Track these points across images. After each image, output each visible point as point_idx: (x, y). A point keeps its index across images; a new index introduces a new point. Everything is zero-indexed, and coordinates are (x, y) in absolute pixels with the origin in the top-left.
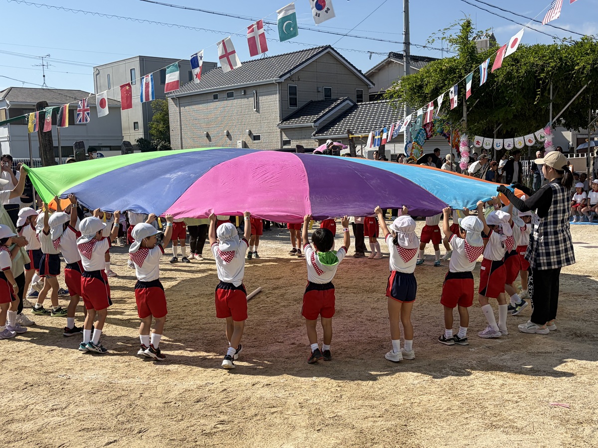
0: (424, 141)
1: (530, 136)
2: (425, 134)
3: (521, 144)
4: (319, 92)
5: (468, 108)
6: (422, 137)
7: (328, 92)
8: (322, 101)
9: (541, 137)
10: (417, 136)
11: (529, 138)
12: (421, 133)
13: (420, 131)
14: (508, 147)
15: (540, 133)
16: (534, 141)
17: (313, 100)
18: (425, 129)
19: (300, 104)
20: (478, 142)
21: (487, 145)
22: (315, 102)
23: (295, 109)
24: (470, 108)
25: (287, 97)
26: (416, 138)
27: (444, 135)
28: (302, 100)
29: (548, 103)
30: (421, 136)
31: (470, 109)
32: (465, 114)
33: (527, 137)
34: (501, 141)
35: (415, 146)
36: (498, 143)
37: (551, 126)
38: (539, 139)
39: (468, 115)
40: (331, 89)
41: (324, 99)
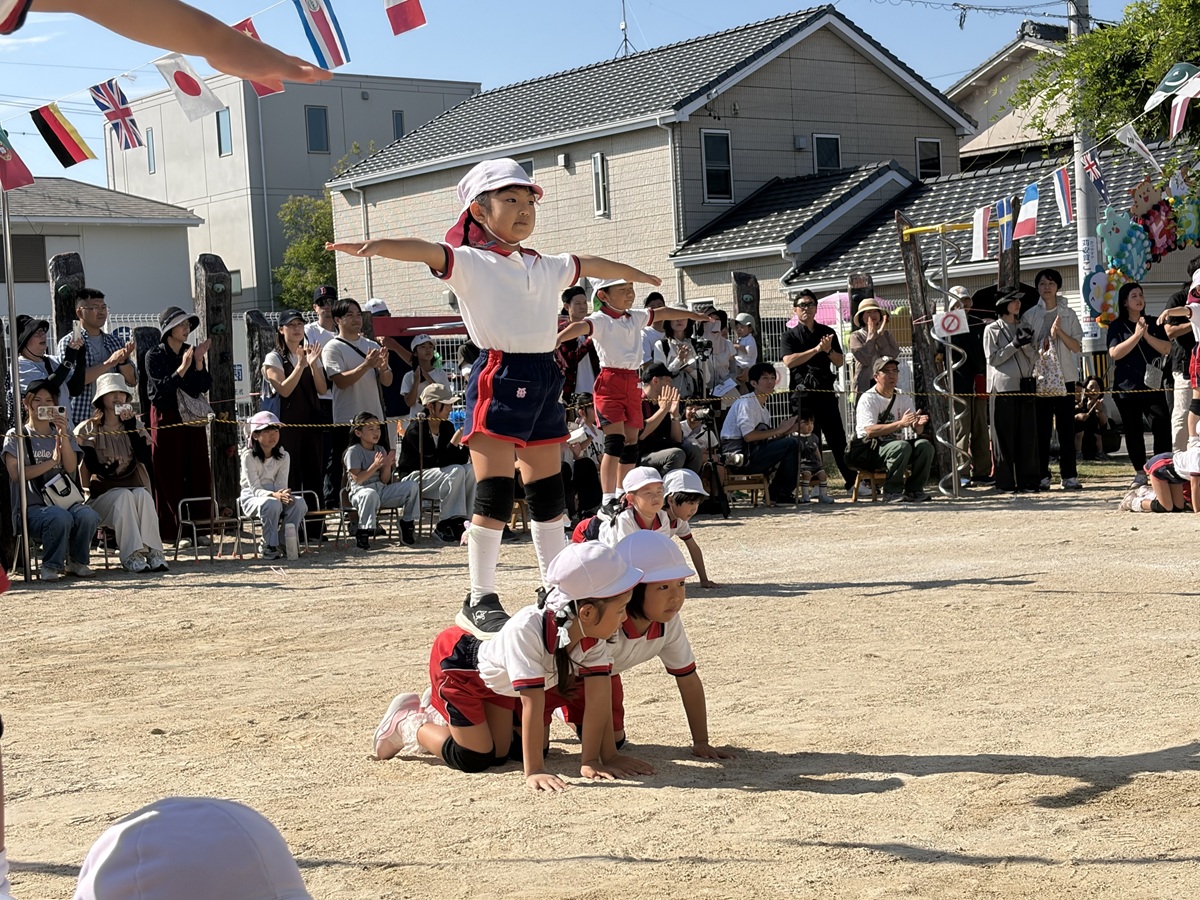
0: (1145, 266)
4: (800, 150)
7: (828, 149)
8: (811, 177)
10: (1123, 249)
17: (783, 177)
18: (1147, 229)
19: (741, 189)
22: (788, 181)
23: (724, 204)
25: (701, 167)
28: (748, 174)
30: (1134, 251)
40: (837, 139)
41: (816, 172)
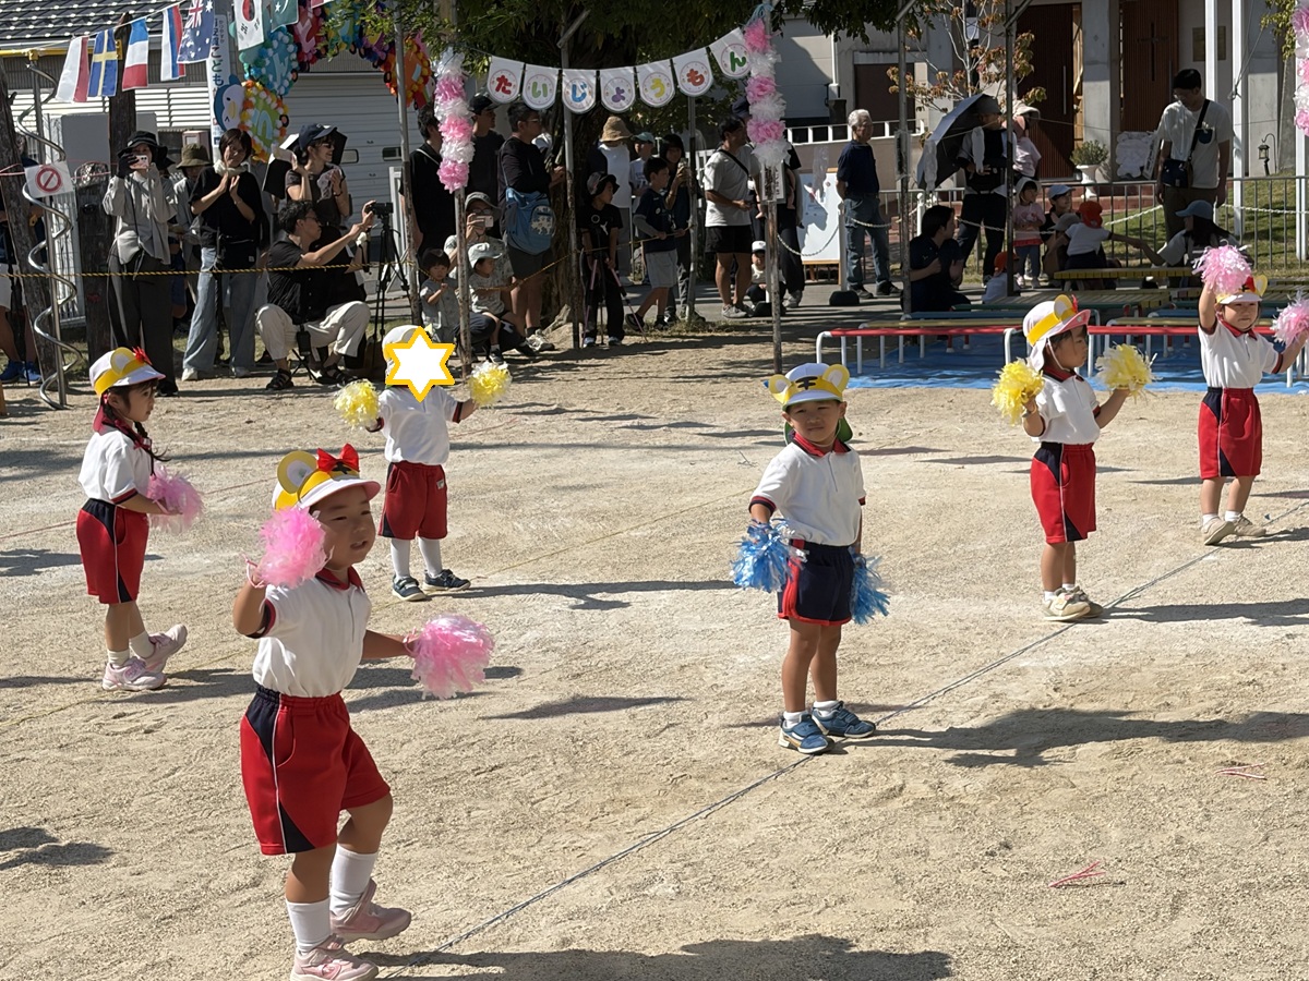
1: (695, 59)
3: (662, 90)
9: (734, 61)
10: (261, 55)
11: (691, 67)
13: (272, 37)
14: (615, 99)
15: (731, 45)
18: (291, 30)
20: (502, 80)
21: (536, 95)
27: (368, 53)
33: (684, 61)
35: (257, 97)
36: (578, 84)
38: (727, 71)
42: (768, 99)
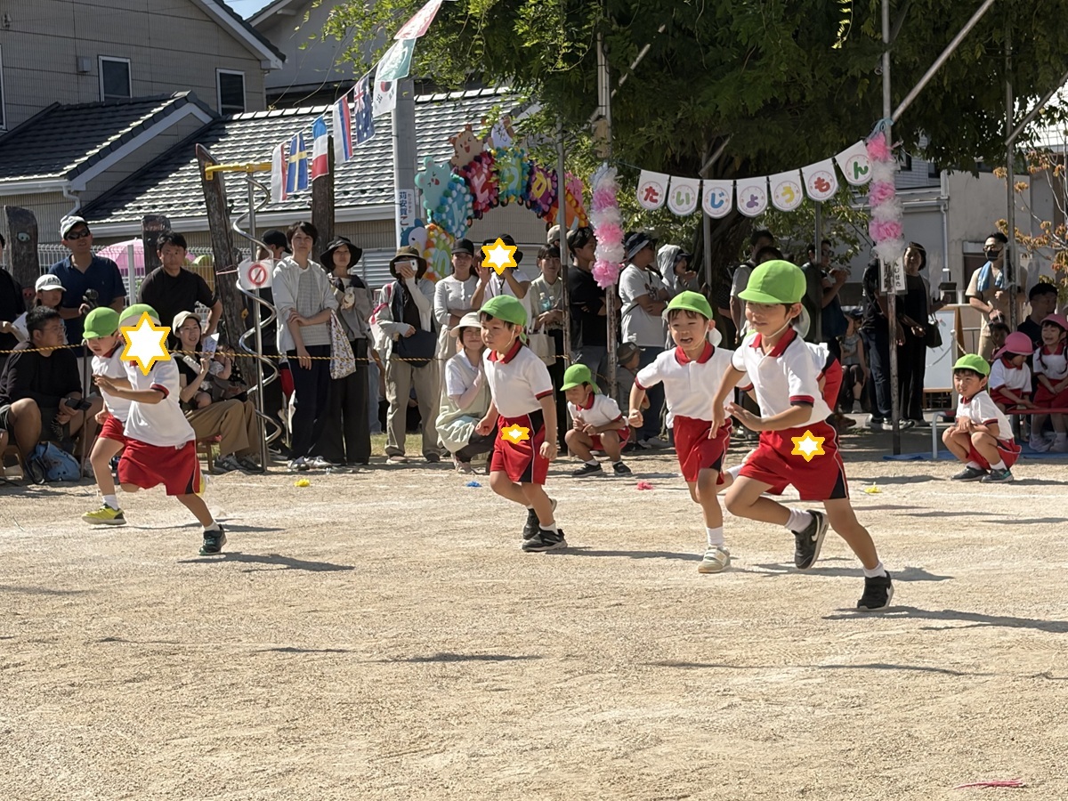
0: (466, 222)
1: (824, 169)
2: (468, 197)
3: (792, 193)
4: (84, 73)
5: (614, 76)
6: (460, 208)
7: (116, 74)
8: (97, 106)
9: (857, 169)
10: (443, 203)
11: (819, 175)
12: (454, 193)
13: (451, 188)
14: (750, 205)
15: (854, 157)
16: (834, 186)
17: (64, 103)
18: (468, 182)
19: (15, 114)
20: (650, 191)
21: (680, 202)
22: (70, 108)
24: (619, 77)
26: (439, 210)
27: (533, 205)
28: (22, 99)
29: (875, 53)
30: (455, 206)
31: (622, 81)
32: (604, 97)
33: (814, 171)
34: (727, 184)
35: (438, 238)
36: (717, 192)
37: (888, 132)
38: (851, 179)
39: (614, 102)
40: (127, 64)
41: (103, 99)
42: (888, 202)
